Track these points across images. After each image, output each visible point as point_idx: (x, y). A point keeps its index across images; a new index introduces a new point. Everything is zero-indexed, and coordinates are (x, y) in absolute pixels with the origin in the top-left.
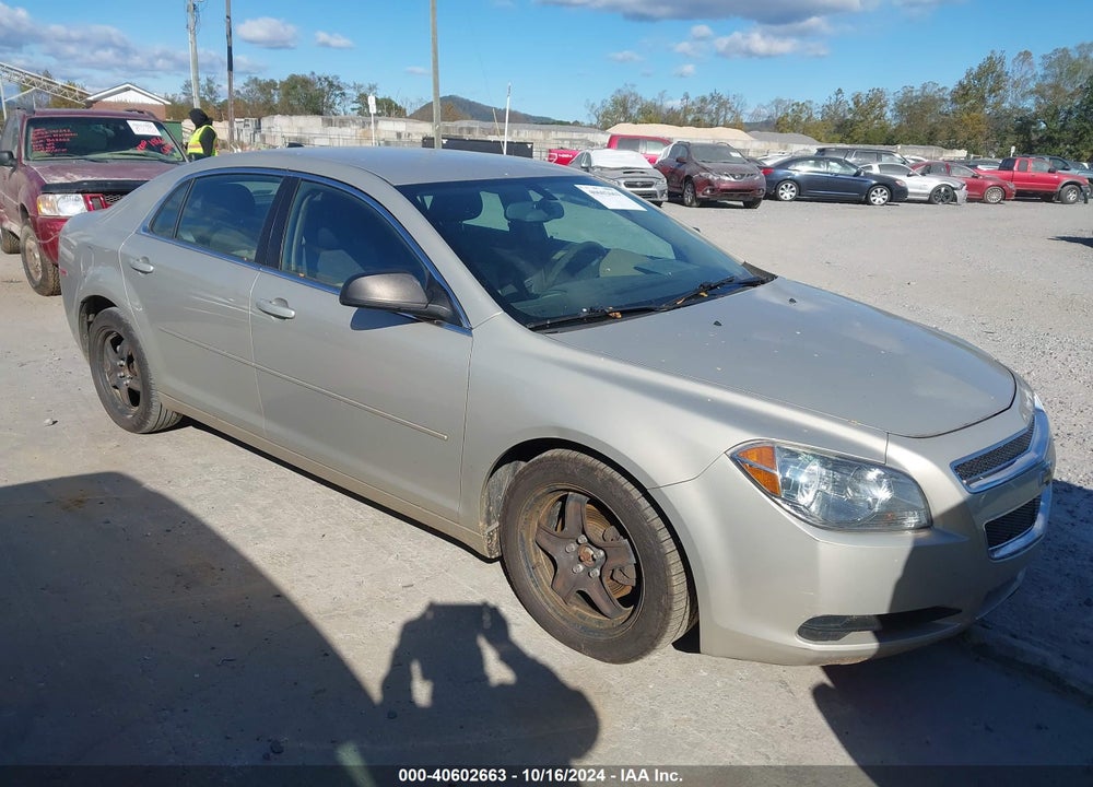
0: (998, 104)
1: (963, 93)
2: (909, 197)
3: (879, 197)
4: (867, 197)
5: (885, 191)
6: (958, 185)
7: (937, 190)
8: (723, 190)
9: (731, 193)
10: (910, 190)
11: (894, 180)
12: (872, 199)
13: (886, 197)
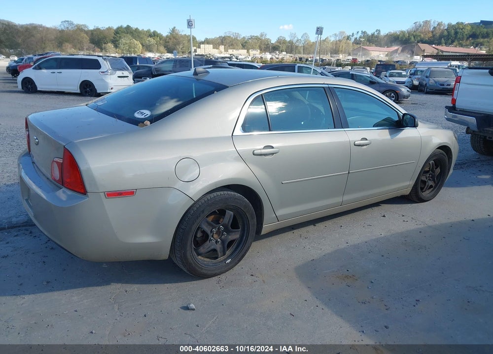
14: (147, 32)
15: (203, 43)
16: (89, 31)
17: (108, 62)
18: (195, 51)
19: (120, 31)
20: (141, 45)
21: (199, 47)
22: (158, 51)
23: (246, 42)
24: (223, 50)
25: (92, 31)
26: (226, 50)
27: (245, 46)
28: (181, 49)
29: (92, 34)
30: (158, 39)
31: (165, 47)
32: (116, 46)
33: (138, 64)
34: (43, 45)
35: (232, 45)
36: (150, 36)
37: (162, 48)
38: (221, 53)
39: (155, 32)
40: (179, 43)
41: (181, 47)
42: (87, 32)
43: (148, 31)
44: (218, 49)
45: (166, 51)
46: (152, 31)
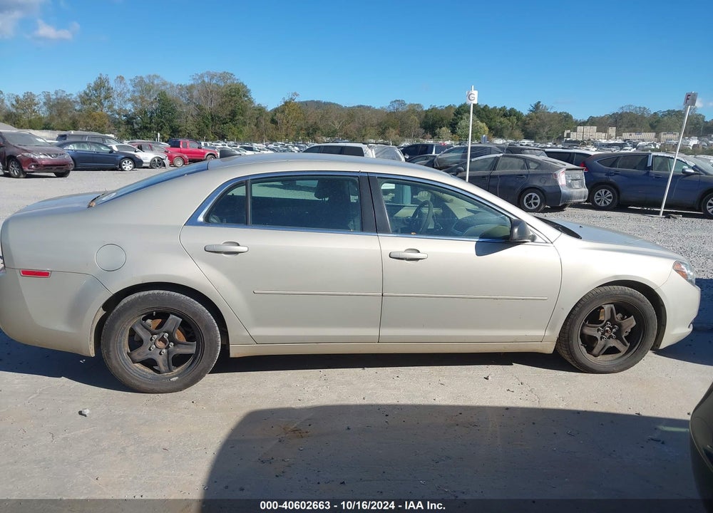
0: (110, 107)
1: (86, 99)
2: (144, 165)
3: (128, 166)
4: (120, 167)
5: (130, 162)
6: (164, 157)
7: (153, 160)
8: (45, 166)
9: (48, 167)
10: (144, 161)
11: (134, 155)
12: (124, 167)
13: (132, 165)
14: (500, 110)
15: (584, 124)
16: (422, 111)
17: (373, 151)
18: (568, 135)
19: (462, 110)
20: (487, 129)
21: (575, 130)
22: (511, 136)
23: (658, 121)
24: (614, 134)
25: (426, 111)
26: (618, 134)
27: (656, 126)
28: (547, 133)
29: (426, 116)
30: (515, 121)
31: (523, 131)
32: (453, 132)
33: (434, 153)
34: (363, 131)
35: (633, 125)
36: (505, 115)
37: (518, 133)
38: (610, 137)
39: (512, 110)
40: (543, 125)
41: (546, 130)
42: (419, 114)
43: (503, 109)
44: (605, 132)
45: (523, 137)
46: (508, 109)
